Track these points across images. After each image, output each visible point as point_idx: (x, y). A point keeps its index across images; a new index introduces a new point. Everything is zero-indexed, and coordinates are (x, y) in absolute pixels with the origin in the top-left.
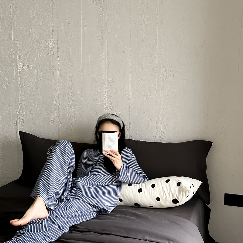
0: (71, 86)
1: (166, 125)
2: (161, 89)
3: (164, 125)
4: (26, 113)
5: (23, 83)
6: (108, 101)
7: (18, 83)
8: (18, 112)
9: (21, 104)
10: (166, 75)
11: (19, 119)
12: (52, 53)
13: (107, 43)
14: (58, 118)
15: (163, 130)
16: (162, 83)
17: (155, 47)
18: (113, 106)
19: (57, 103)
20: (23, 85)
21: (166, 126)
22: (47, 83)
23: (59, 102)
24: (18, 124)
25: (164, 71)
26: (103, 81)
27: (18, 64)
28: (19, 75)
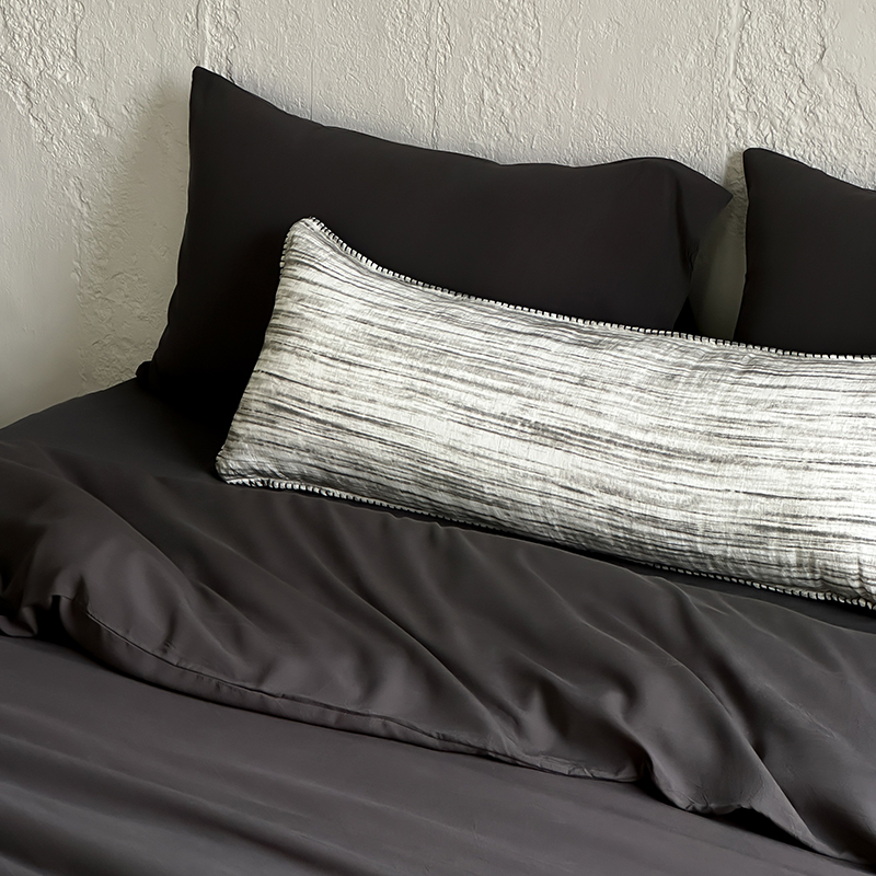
24: (207, 25)
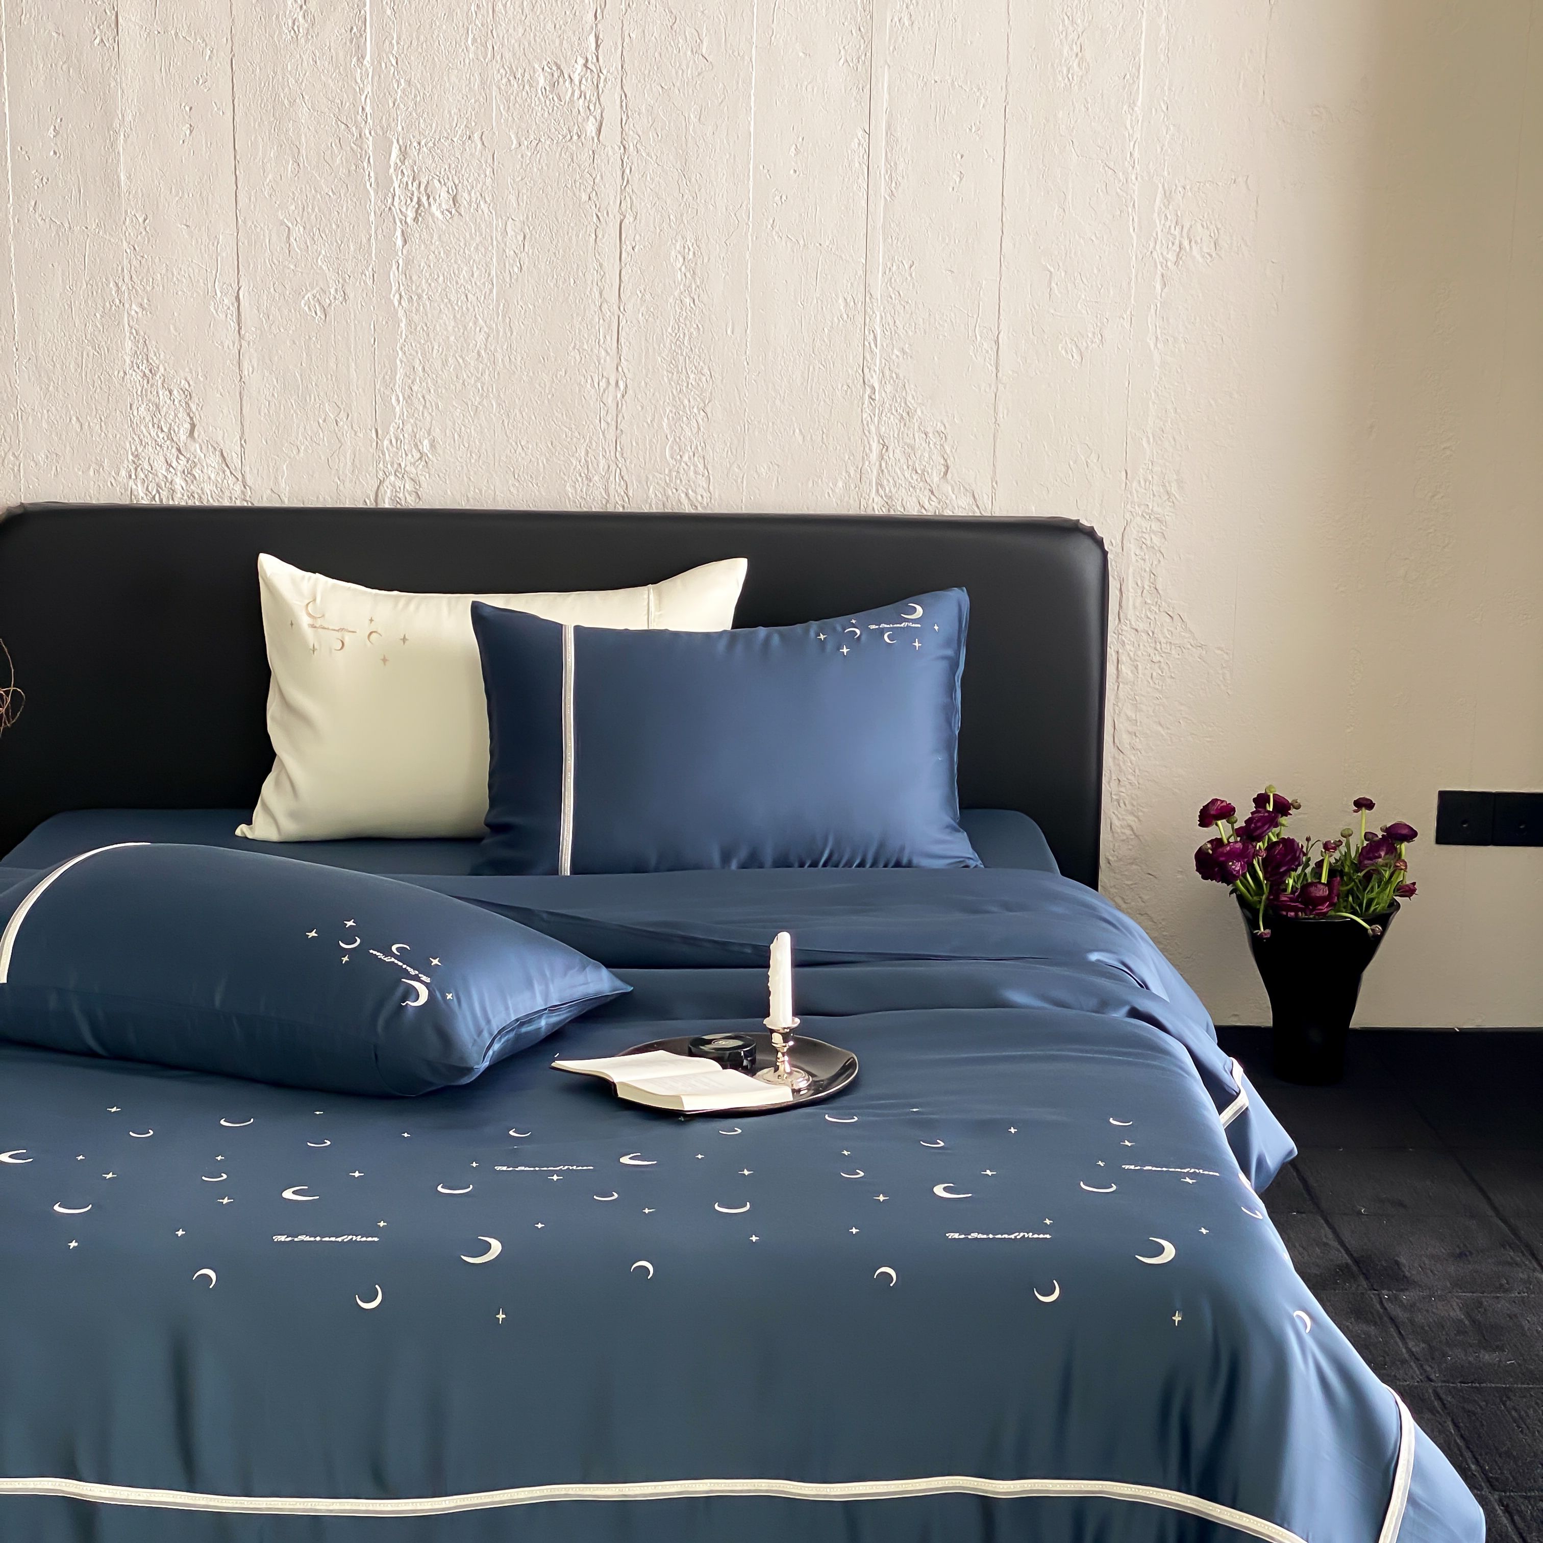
0: (688, 300)
1: (1174, 485)
2: (1153, 311)
3: (1164, 486)
4: (433, 446)
5: (425, 286)
6: (887, 372)
7: (394, 289)
8: (386, 443)
9: (408, 399)
10: (1177, 242)
11: (392, 478)
12: (591, 127)
13: (889, 86)
14: (613, 467)
15: (1159, 510)
16: (1158, 278)
17: (1132, 105)
18: (909, 398)
19: (612, 388)
20: (420, 297)
21: (1174, 489)
22: (556, 285)
23: (622, 385)
25: (1168, 223)
26: (861, 272)
27: (396, 185)
28: (399, 242)
